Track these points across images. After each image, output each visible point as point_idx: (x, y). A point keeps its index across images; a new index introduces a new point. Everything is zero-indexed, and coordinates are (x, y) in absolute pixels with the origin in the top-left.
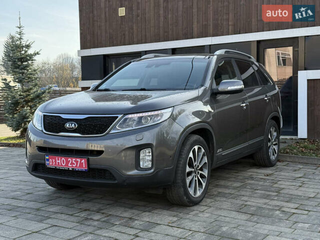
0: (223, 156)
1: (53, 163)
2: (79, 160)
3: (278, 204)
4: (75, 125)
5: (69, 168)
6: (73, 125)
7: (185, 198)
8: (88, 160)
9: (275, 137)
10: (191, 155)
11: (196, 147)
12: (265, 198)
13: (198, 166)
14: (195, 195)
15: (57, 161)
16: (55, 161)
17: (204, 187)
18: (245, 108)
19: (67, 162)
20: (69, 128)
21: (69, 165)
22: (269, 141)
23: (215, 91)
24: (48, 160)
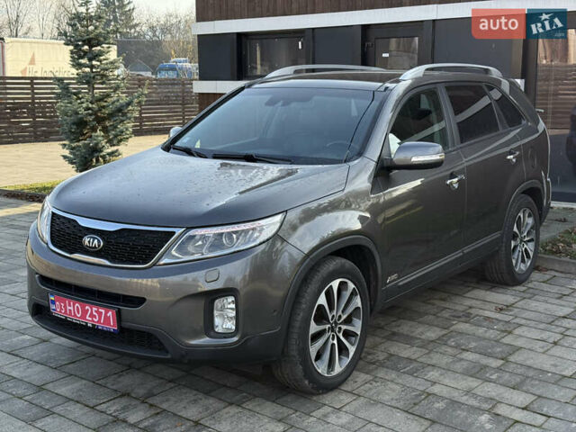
0: (399, 287)
1: (61, 309)
2: (103, 311)
3: (493, 394)
4: (99, 241)
5: (87, 323)
6: (96, 241)
7: (307, 382)
8: (119, 314)
10: (322, 300)
11: (335, 284)
12: (471, 376)
13: (340, 317)
14: (328, 372)
15: (68, 308)
16: (65, 306)
17: (351, 354)
18: (456, 186)
19: (85, 312)
20: (89, 247)
21: (87, 318)
22: (515, 236)
23: (385, 165)
24: (53, 302)
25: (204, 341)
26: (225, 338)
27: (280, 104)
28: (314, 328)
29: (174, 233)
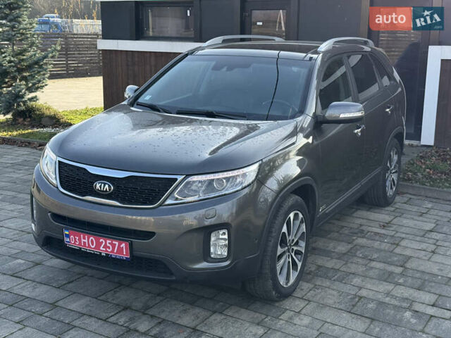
0: (327, 214)
1: (75, 241)
2: (117, 243)
3: (406, 295)
4: (109, 186)
5: (101, 253)
6: (107, 186)
7: (274, 293)
8: (131, 245)
9: (395, 162)
10: (285, 229)
11: (292, 215)
12: (385, 281)
13: (293, 240)
14: (287, 284)
15: (83, 240)
16: (80, 240)
17: (299, 268)
18: (360, 134)
19: (99, 244)
20: (101, 191)
21: (101, 248)
22: (388, 170)
23: (319, 120)
24: (68, 236)
25: (204, 265)
26: (219, 262)
27: (225, 69)
28: (280, 250)
29: (176, 179)
